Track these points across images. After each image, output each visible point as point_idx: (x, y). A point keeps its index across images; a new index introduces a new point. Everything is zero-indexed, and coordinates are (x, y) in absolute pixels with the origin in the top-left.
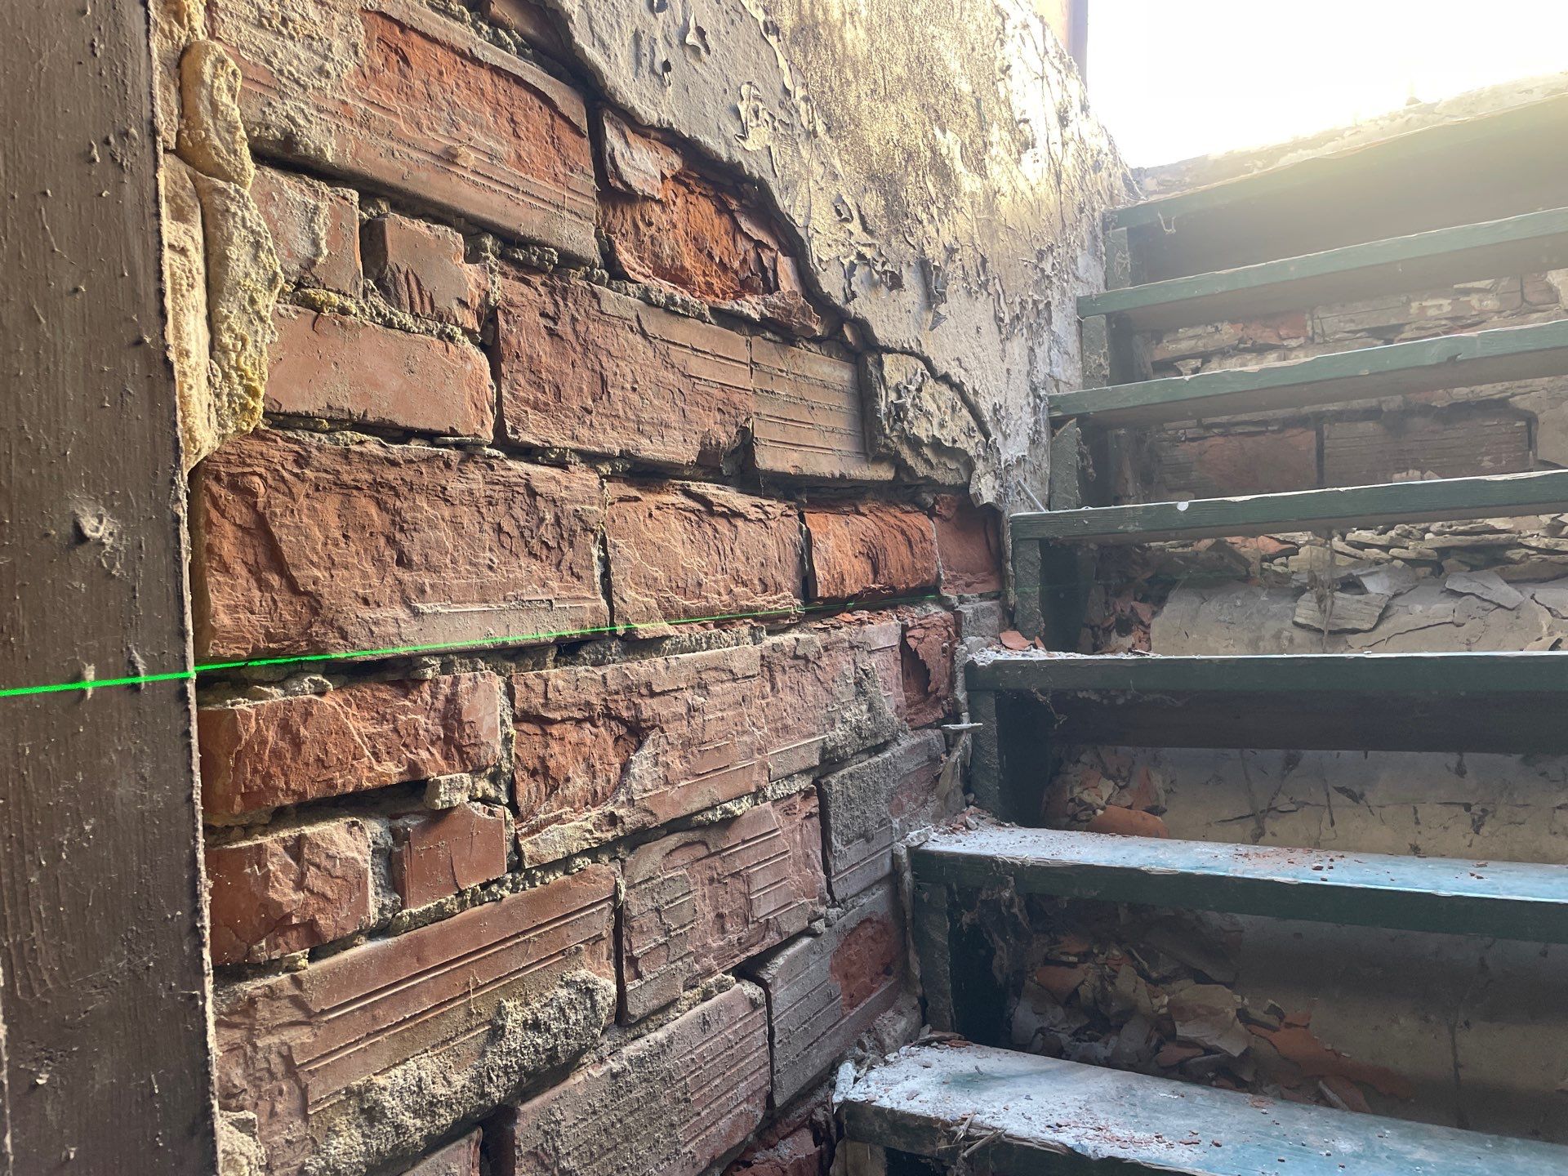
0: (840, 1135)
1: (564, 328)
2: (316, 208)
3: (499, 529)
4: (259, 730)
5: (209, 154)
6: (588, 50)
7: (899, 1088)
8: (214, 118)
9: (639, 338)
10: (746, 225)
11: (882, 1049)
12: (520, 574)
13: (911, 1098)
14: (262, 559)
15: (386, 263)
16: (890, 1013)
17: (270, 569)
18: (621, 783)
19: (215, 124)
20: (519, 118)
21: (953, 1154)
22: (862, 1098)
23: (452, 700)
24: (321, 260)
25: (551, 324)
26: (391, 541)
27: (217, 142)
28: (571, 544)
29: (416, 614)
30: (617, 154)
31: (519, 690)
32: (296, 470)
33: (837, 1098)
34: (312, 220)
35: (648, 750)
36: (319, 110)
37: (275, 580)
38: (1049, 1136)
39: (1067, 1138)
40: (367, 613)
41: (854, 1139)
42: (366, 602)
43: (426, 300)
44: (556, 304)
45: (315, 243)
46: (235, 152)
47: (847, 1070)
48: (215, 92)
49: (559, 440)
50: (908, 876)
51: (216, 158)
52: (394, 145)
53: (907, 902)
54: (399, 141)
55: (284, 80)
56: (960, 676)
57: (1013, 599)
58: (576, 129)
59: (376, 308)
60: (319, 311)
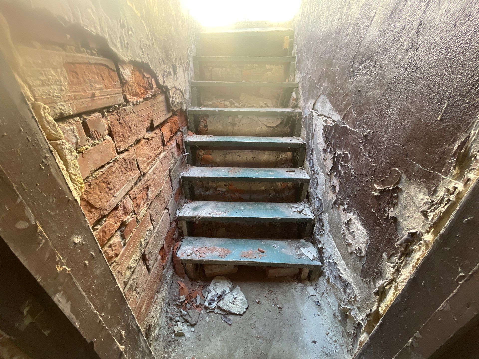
0: (178, 220)
1: (122, 121)
2: (74, 128)
3: (122, 171)
4: (99, 235)
5: (52, 136)
6: (112, 48)
7: (186, 213)
8: (49, 125)
9: (134, 114)
10: (146, 75)
11: (181, 206)
12: (127, 177)
13: (188, 214)
14: (90, 208)
15: (90, 131)
16: (181, 200)
17: (91, 209)
18: (147, 198)
19: (50, 127)
20: (103, 75)
21: (196, 220)
22: (181, 216)
23: (124, 206)
24: (79, 141)
25: (119, 122)
26: (107, 187)
27: (53, 132)
28: (133, 165)
29: (115, 197)
30: (123, 73)
31: (131, 196)
32: (89, 188)
33: (177, 216)
34: (74, 132)
35: (150, 190)
36: (65, 101)
37: (93, 210)
38: (209, 216)
39: (211, 215)
40: (108, 203)
41: (180, 220)
42: (107, 201)
43: (99, 135)
44: (119, 116)
45: (76, 137)
46: (58, 132)
47: (178, 211)
48: (47, 118)
49: (127, 146)
50: (181, 181)
51: (54, 136)
52: (82, 100)
53: (181, 184)
54: (83, 98)
55: (55, 99)
56: (184, 144)
57: (189, 125)
58: (114, 71)
59: (91, 143)
60: (82, 152)
